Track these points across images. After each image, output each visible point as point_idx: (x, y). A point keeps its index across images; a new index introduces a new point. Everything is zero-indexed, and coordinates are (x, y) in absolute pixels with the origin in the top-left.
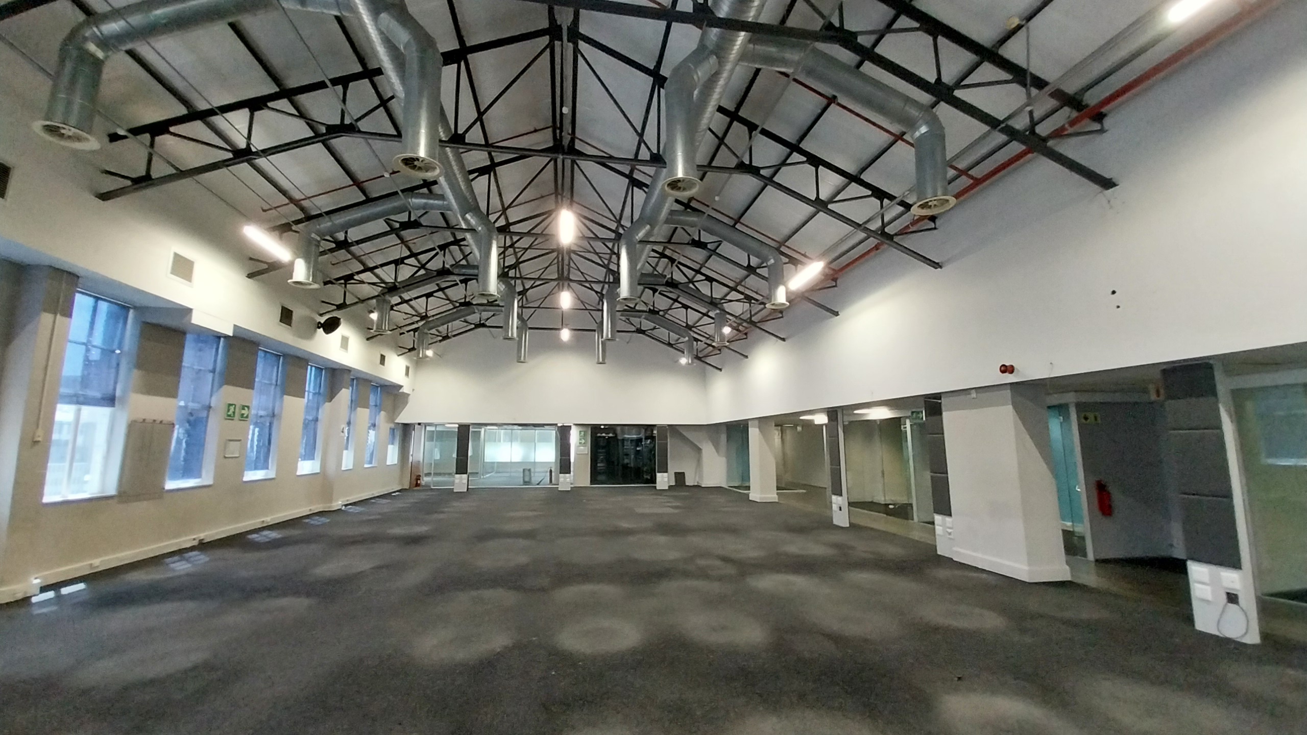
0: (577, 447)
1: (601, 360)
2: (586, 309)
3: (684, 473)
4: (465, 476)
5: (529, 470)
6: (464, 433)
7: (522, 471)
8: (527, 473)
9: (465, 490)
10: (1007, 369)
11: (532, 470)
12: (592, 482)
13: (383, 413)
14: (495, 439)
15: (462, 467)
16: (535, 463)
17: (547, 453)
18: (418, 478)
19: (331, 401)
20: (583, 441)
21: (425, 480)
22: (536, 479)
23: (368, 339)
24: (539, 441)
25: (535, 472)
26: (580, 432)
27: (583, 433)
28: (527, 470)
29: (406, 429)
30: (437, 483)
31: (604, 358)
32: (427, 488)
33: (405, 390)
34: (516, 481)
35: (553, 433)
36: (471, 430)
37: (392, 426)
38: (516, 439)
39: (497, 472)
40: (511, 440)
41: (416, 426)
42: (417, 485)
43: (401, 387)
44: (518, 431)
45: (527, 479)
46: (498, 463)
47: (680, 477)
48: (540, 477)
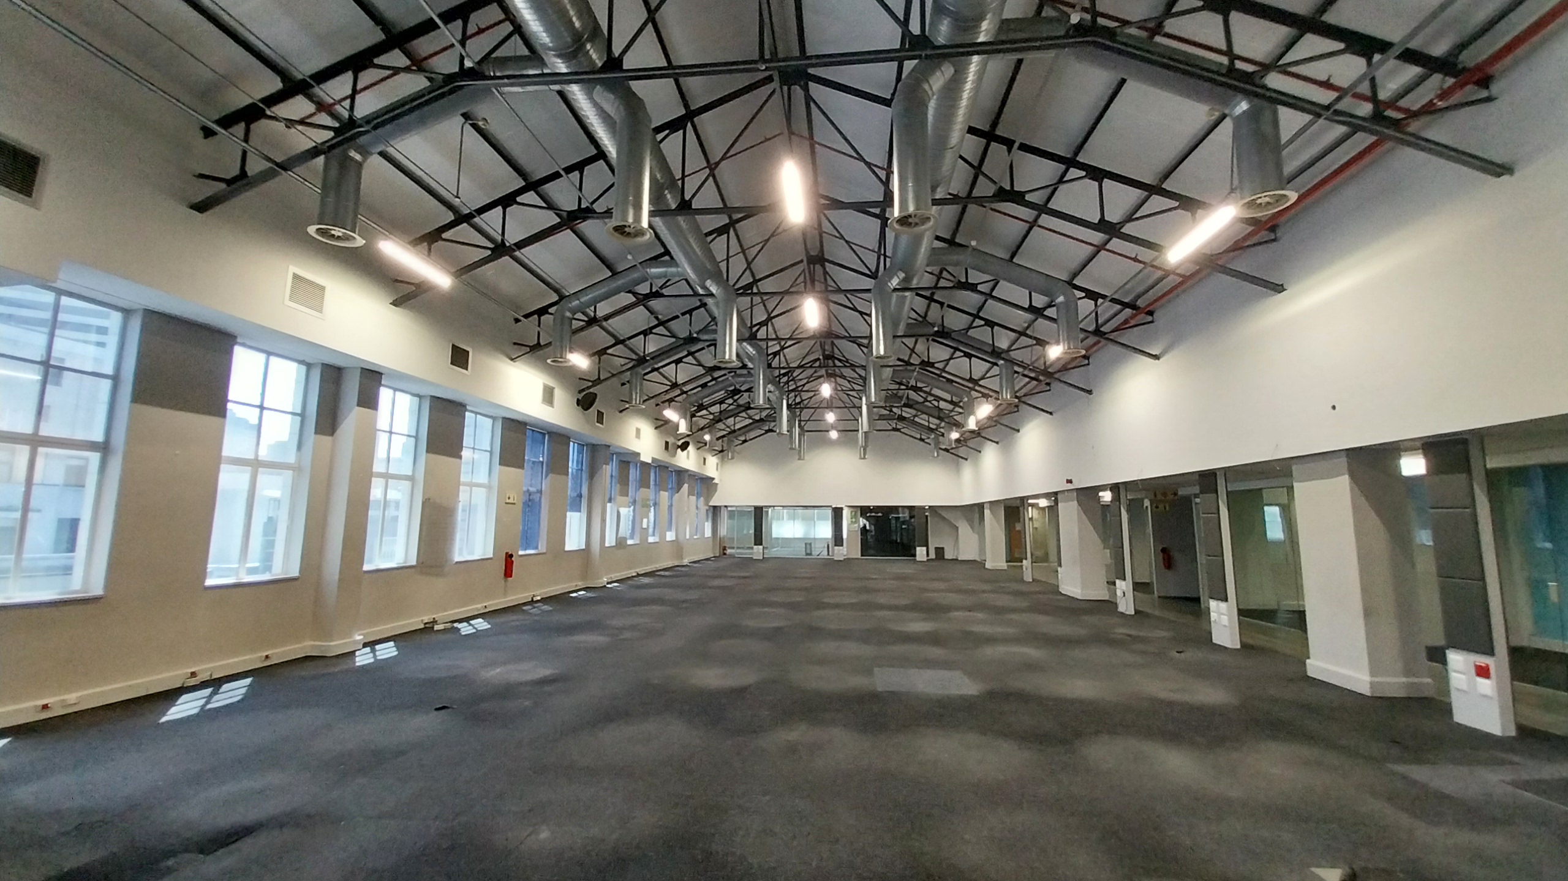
0: (849, 525)
1: (862, 456)
2: (846, 407)
3: (943, 548)
4: (761, 547)
5: (810, 544)
6: (759, 513)
7: (804, 546)
8: (808, 546)
9: (761, 558)
10: (1070, 481)
11: (813, 545)
12: (862, 556)
13: (702, 498)
14: (780, 518)
15: (758, 540)
16: (815, 539)
17: (825, 530)
18: (725, 549)
19: (678, 492)
20: (854, 520)
21: (729, 551)
22: (815, 553)
23: (698, 449)
24: (819, 519)
25: (815, 548)
26: (852, 512)
27: (853, 513)
28: (808, 544)
29: (716, 510)
30: (738, 554)
31: (865, 454)
32: (732, 556)
33: (716, 481)
34: (800, 552)
35: (829, 512)
36: (764, 509)
37: (707, 508)
38: (798, 519)
39: (782, 547)
40: (793, 518)
41: (722, 508)
42: (725, 554)
43: (713, 479)
44: (800, 511)
45: (808, 552)
46: (782, 538)
47: (940, 551)
48: (820, 551)
